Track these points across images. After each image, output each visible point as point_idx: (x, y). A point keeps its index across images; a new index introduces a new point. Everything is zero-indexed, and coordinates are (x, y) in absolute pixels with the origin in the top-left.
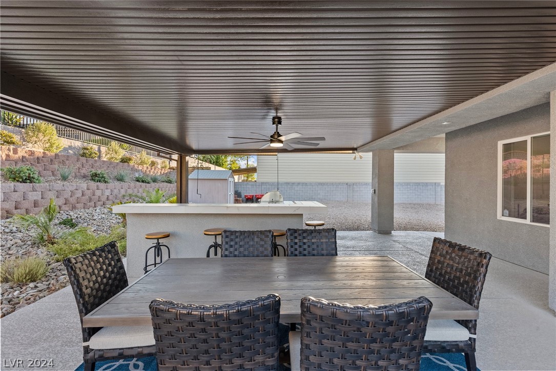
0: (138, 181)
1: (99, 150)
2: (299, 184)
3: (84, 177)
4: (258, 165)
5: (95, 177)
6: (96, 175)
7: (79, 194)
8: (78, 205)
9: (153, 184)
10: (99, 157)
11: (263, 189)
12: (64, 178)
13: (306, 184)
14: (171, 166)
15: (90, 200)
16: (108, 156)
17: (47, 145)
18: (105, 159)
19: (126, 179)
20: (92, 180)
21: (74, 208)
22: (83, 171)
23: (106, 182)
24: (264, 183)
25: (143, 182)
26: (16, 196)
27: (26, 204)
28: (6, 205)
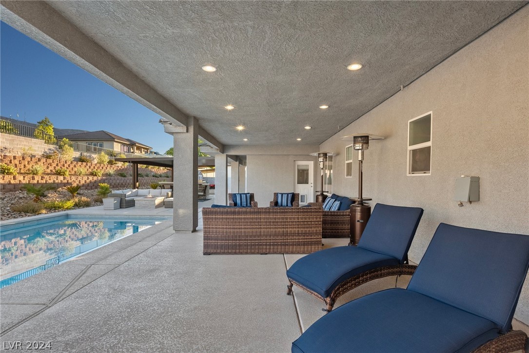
25: (156, 177)
26: (125, 181)
27: (127, 184)
28: (124, 184)
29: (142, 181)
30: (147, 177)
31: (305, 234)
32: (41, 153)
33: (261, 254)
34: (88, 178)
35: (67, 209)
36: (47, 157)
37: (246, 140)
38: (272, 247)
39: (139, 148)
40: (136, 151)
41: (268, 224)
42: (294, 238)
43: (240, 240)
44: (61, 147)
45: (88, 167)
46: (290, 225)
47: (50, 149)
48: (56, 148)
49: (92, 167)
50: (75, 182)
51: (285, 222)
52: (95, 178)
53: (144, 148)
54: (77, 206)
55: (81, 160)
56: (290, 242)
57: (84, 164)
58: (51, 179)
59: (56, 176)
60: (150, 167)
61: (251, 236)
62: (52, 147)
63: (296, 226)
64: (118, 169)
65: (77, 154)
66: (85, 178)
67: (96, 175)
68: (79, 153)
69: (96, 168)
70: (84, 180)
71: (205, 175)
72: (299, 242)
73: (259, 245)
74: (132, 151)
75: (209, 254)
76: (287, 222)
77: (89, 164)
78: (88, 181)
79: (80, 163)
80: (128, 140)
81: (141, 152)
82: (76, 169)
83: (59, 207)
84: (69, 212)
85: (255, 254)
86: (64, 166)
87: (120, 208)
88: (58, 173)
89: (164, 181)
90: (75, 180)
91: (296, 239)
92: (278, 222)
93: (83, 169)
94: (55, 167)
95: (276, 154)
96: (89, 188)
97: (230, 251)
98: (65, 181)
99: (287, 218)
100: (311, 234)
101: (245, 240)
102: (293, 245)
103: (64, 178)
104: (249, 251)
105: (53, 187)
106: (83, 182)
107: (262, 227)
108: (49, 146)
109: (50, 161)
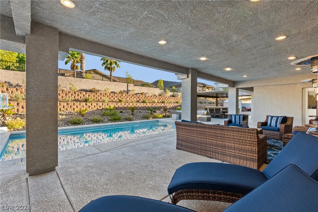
6: (201, 102)
9: (213, 104)
25: (210, 103)
29: (201, 106)
30: (204, 104)
31: (240, 150)
32: (158, 94)
33: (207, 157)
34: (174, 104)
35: (160, 118)
36: (160, 95)
37: (245, 76)
38: (214, 154)
39: (208, 88)
40: (206, 89)
41: (211, 136)
42: (231, 151)
43: (194, 144)
44: (165, 91)
45: (175, 99)
46: (227, 140)
47: (161, 92)
49: (177, 99)
50: (168, 106)
51: (223, 137)
52: (177, 104)
53: (211, 88)
54: (164, 117)
55: (173, 96)
56: (227, 153)
57: (174, 98)
58: (159, 105)
59: (161, 104)
60: (208, 98)
61: (200, 143)
62: (162, 91)
63: (232, 142)
65: (172, 93)
66: (173, 104)
67: (178, 103)
68: (173, 93)
69: (179, 99)
70: (172, 105)
71: (243, 102)
72: (235, 155)
73: (206, 150)
74: (204, 90)
75: (179, 149)
76: (225, 137)
77: (176, 98)
78: (174, 106)
79: (172, 97)
80: (202, 84)
81: (209, 90)
82: (170, 100)
83: (157, 117)
84: (159, 120)
85: (203, 156)
86: (165, 99)
87: (179, 119)
88: (163, 102)
89: (213, 106)
91: (232, 152)
92: (218, 136)
93: (173, 100)
94: (162, 100)
95: (280, 84)
96: (174, 109)
97: (189, 150)
98: (164, 106)
99: (224, 134)
100: (246, 151)
101: (197, 145)
102: (230, 156)
103: (164, 104)
104: (200, 153)
105: (159, 108)
106: (171, 106)
107: (207, 138)
109: (160, 97)
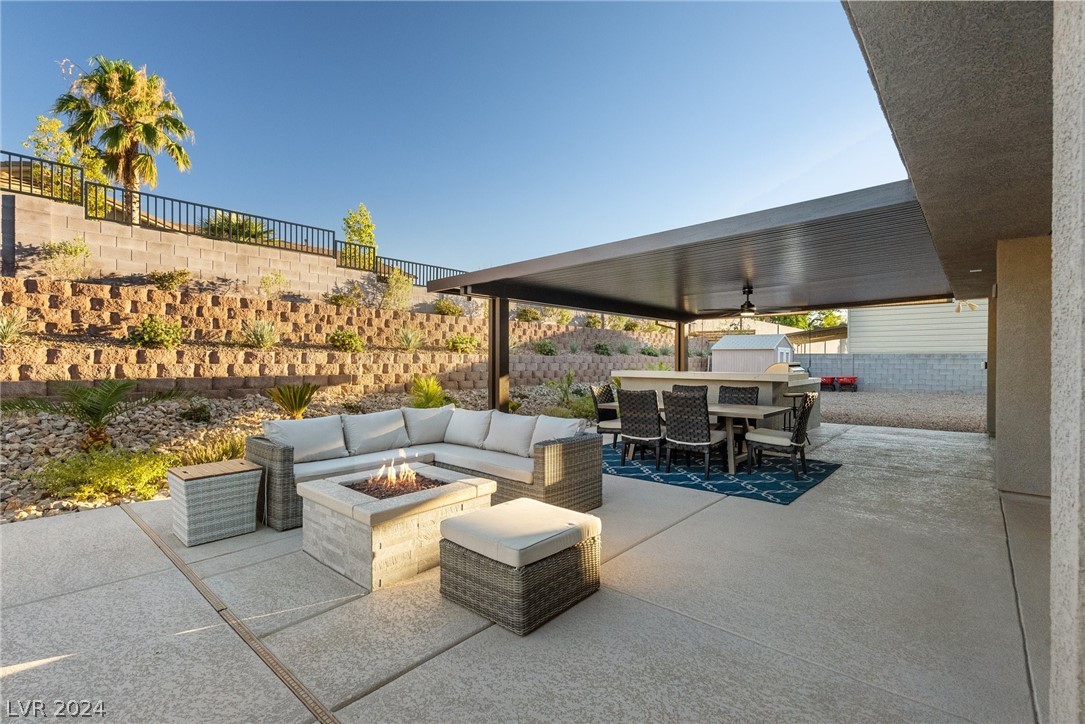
0: (643, 353)
1: (603, 318)
2: (943, 356)
3: (589, 349)
4: (849, 321)
5: (600, 349)
6: (599, 347)
7: (585, 368)
8: (585, 378)
9: (661, 357)
10: (603, 325)
11: (856, 367)
12: (574, 351)
13: (964, 356)
14: (692, 331)
15: (595, 374)
16: (612, 323)
17: (560, 318)
18: (608, 328)
19: (630, 350)
20: (596, 352)
21: (582, 380)
22: (588, 343)
23: (609, 355)
24: (858, 355)
25: (649, 354)
26: (544, 366)
27: (550, 374)
28: (539, 374)
47: (350, 282)
48: (369, 278)
55: (436, 309)
62: (358, 276)
64: (549, 333)
79: (436, 318)
86: (370, 324)
90: (369, 363)
108: (350, 275)
